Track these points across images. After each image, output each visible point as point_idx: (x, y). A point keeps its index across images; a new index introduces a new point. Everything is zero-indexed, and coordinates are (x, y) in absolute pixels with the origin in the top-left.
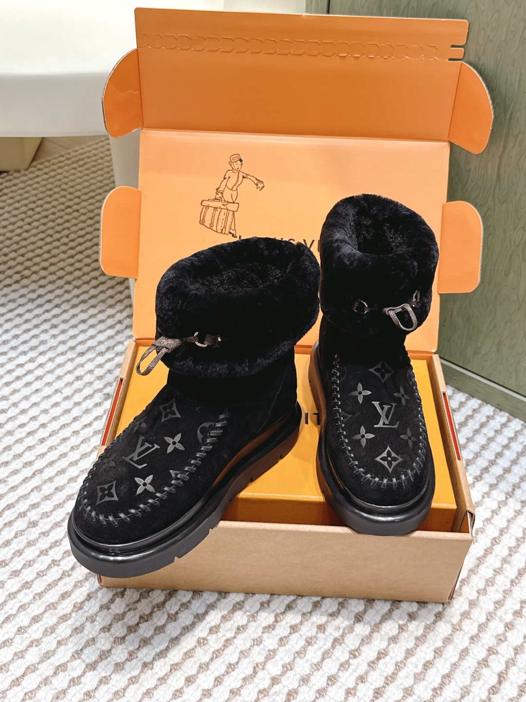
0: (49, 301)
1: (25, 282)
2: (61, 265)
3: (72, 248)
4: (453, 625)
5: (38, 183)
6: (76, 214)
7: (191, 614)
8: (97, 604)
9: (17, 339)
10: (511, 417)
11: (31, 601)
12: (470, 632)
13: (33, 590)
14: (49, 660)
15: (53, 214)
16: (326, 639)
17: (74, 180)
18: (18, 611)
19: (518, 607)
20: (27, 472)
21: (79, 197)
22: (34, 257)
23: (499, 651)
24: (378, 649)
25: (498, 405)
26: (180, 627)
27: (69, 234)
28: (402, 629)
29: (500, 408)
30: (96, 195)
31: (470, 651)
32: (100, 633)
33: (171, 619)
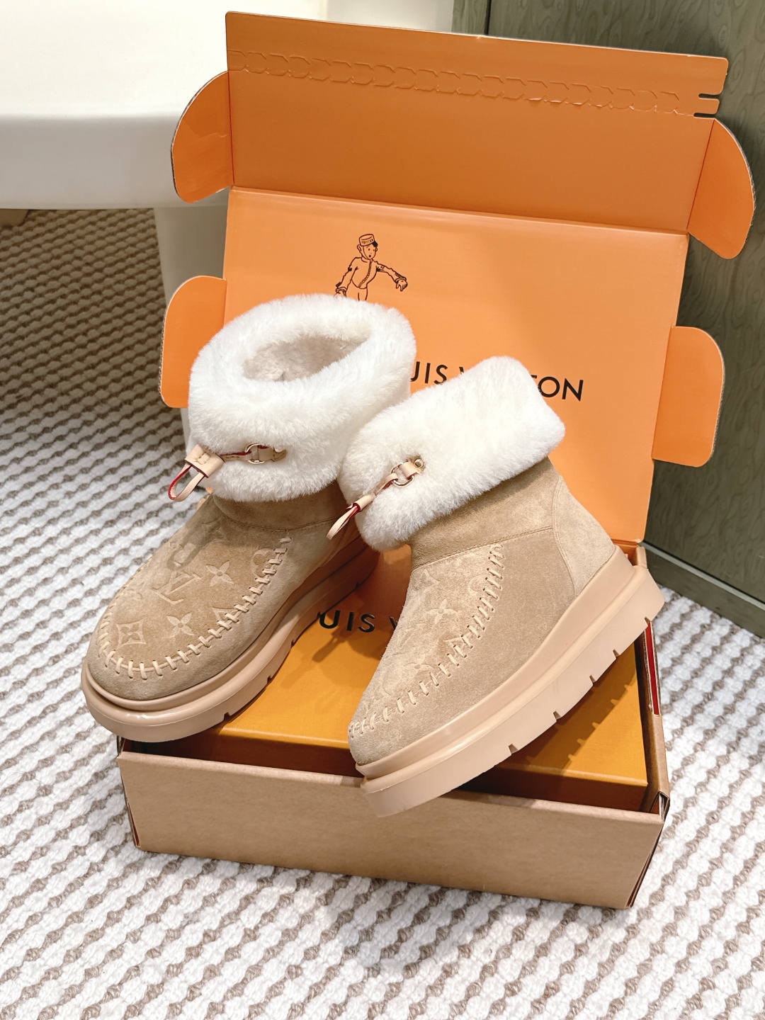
0: (60, 438)
1: (23, 406)
2: (77, 379)
3: (92, 353)
4: (652, 945)
5: (39, 246)
6: (97, 298)
7: (278, 929)
8: (142, 915)
9: (14, 498)
10: (736, 627)
11: (45, 909)
12: (675, 955)
13: (48, 893)
14: (73, 1000)
15: (63, 296)
16: (471, 968)
17: (92, 243)
18: (27, 925)
19: (743, 918)
20: (34, 709)
21: (100, 270)
22: (36, 366)
23: (717, 983)
24: (546, 981)
25: (717, 608)
26: (263, 949)
27: (87, 330)
28: (580, 951)
29: (719, 612)
30: (127, 268)
31: (677, 984)
32: (146, 959)
33: (249, 936)
